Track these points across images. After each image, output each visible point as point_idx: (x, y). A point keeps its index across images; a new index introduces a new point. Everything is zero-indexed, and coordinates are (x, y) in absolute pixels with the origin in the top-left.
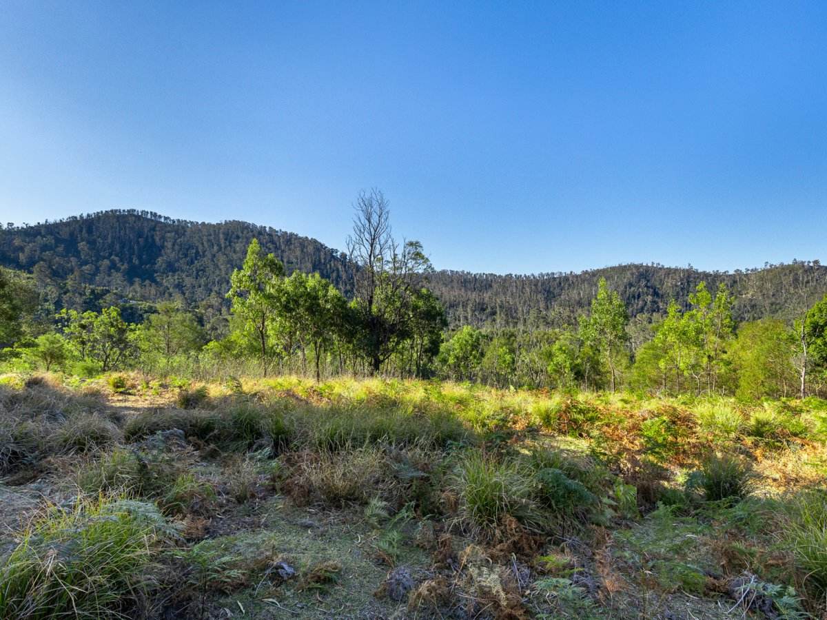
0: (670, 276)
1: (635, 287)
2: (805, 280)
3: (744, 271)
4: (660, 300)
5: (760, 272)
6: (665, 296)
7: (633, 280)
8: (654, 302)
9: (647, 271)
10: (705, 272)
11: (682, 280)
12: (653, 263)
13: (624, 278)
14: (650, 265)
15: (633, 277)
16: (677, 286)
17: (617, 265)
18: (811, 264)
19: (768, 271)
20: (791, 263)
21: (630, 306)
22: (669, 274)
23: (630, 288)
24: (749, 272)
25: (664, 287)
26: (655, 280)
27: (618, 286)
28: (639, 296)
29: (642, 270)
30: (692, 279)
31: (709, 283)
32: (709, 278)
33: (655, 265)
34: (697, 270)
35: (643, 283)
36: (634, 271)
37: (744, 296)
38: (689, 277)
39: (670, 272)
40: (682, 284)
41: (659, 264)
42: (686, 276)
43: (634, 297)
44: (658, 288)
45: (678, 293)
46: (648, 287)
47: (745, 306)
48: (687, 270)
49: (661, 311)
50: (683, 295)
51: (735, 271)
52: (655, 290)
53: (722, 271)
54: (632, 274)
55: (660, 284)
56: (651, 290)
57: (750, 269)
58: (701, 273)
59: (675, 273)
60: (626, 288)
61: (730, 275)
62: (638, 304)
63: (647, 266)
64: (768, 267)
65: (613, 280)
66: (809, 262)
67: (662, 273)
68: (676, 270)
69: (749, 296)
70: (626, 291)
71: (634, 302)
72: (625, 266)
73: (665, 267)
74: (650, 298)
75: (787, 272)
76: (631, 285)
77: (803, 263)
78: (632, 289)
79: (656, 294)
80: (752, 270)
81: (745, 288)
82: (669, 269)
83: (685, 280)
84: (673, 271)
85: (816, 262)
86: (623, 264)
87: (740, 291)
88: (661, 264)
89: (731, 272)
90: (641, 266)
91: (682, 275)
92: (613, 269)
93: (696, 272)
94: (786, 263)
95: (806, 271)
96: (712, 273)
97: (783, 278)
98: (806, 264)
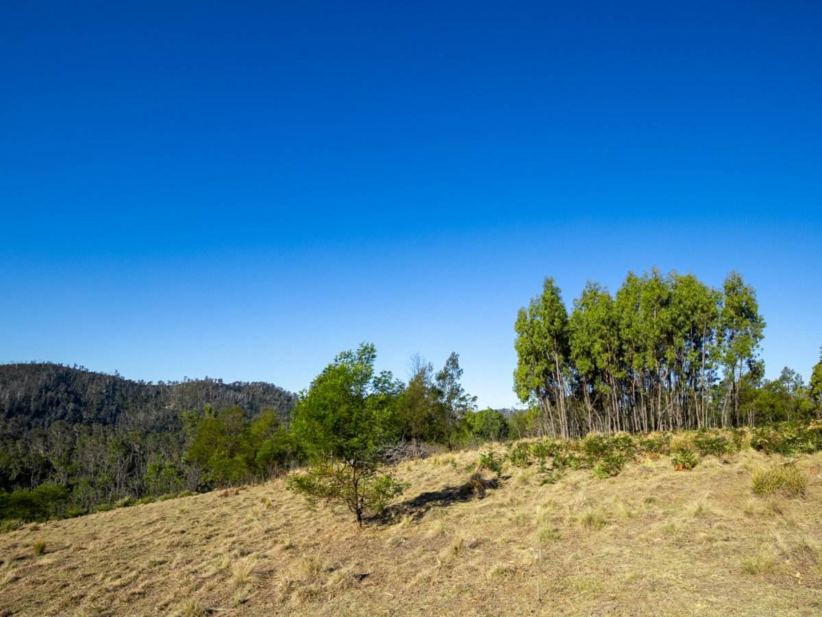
0: (95, 381)
1: (52, 391)
2: (214, 395)
3: (166, 383)
4: (82, 408)
5: (180, 385)
6: (88, 404)
7: (50, 383)
8: (75, 411)
9: (67, 374)
10: (130, 380)
11: (107, 387)
12: (75, 365)
13: (38, 379)
14: (72, 366)
15: (50, 379)
16: (101, 393)
17: (29, 362)
18: (217, 382)
19: (187, 384)
20: (204, 379)
21: (47, 414)
22: (93, 379)
23: (46, 393)
24: (171, 384)
25: (87, 393)
26: (77, 385)
27: (30, 388)
28: (58, 403)
29: (61, 372)
30: (118, 387)
31: (134, 392)
32: (135, 387)
33: (78, 368)
34: (123, 377)
35: (63, 388)
36: (52, 371)
37: (167, 407)
38: (115, 384)
39: (95, 377)
40: (107, 391)
41: (83, 367)
42: (112, 383)
43: (51, 404)
44: (81, 395)
45: (102, 401)
46: (69, 393)
47: (168, 417)
48: (113, 377)
49: (84, 421)
50: (108, 404)
51: (159, 383)
52: (77, 396)
53: (146, 381)
54: (49, 376)
55: (82, 390)
56: (73, 396)
57: (172, 381)
58: (127, 381)
59: (100, 378)
60: (41, 392)
61: (154, 386)
62: (56, 413)
63: (68, 368)
64: (186, 381)
65: (23, 381)
66: (216, 380)
67: (86, 379)
68: (101, 376)
69: (171, 407)
70: (41, 396)
71: (52, 410)
72: (40, 365)
73: (90, 371)
74: (71, 405)
75: (201, 387)
76: (48, 389)
77: (212, 380)
78: (49, 394)
79: (77, 401)
80: (174, 383)
81: (168, 399)
82: (94, 374)
83: (111, 388)
84: (98, 376)
85: (220, 380)
86: (37, 362)
87: (163, 403)
88: (85, 367)
89: (155, 383)
90: (60, 366)
91: (108, 382)
92: (22, 366)
93: (122, 380)
94: (200, 379)
95: (214, 387)
96: (137, 382)
97: (198, 392)
98: (214, 381)
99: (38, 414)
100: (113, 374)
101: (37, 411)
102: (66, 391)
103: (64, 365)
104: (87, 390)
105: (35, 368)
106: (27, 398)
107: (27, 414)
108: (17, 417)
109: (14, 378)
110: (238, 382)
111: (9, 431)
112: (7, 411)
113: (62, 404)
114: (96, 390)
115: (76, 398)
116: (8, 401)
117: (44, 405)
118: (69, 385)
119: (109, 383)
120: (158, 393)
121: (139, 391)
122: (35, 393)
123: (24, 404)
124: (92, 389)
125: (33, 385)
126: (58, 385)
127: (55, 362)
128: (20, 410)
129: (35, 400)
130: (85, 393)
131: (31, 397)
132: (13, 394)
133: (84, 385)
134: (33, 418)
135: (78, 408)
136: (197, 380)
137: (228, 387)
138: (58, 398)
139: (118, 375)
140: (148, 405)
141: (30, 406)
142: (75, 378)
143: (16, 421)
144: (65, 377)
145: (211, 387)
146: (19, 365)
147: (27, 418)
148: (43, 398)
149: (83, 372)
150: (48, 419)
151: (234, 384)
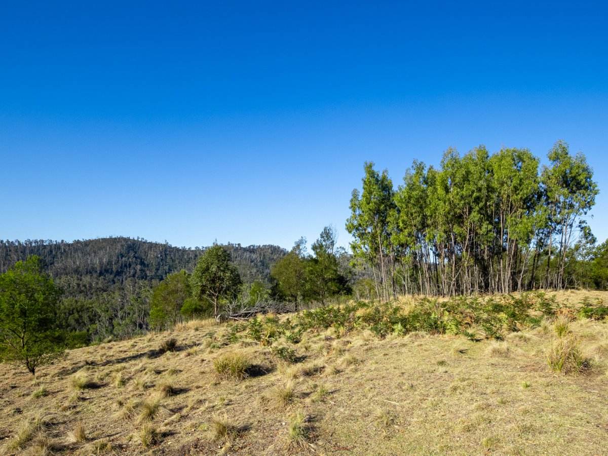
99: (118, 273)
100: (164, 243)
101: (117, 271)
102: (134, 257)
103: (131, 238)
104: (148, 255)
105: (113, 241)
106: (109, 263)
107: (111, 274)
108: (105, 276)
109: (100, 249)
110: (252, 246)
111: (100, 285)
112: (98, 272)
113: (132, 266)
114: (154, 255)
115: (141, 261)
116: (99, 265)
117: (121, 268)
118: (136, 253)
119: (162, 249)
120: (196, 256)
121: (183, 255)
122: (114, 259)
123: (108, 267)
124: (151, 255)
125: (112, 253)
126: (129, 252)
127: (125, 236)
128: (107, 271)
129: (115, 264)
130: (147, 258)
131: (112, 262)
132: (101, 259)
133: (146, 252)
134: (115, 276)
135: (144, 268)
136: (222, 245)
137: (245, 250)
138: (130, 261)
139: (168, 243)
140: (190, 265)
141: (113, 268)
142: (139, 247)
143: (105, 279)
144: (133, 247)
145: (232, 250)
146: (102, 239)
147: (112, 276)
148: (120, 262)
149: (144, 242)
150: (125, 277)
151: (250, 247)
